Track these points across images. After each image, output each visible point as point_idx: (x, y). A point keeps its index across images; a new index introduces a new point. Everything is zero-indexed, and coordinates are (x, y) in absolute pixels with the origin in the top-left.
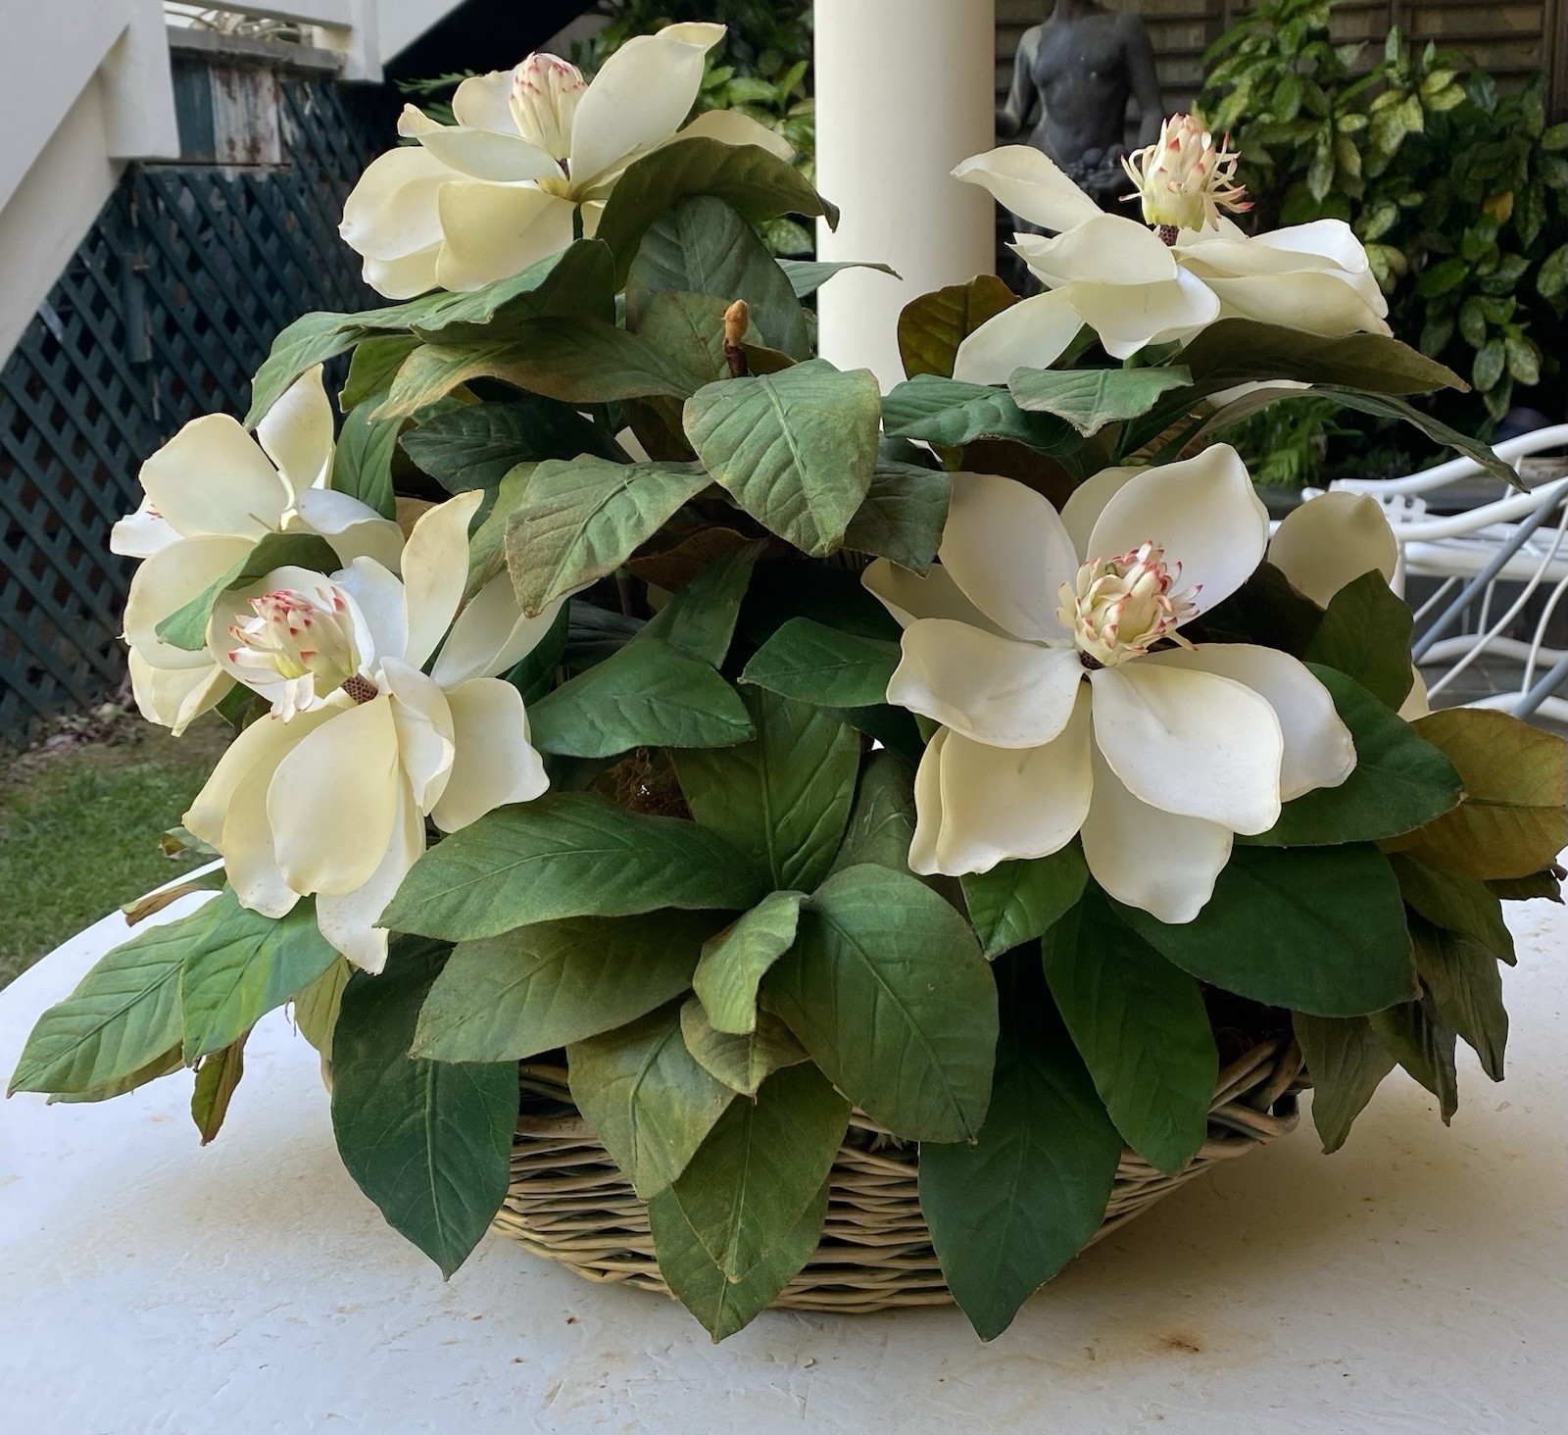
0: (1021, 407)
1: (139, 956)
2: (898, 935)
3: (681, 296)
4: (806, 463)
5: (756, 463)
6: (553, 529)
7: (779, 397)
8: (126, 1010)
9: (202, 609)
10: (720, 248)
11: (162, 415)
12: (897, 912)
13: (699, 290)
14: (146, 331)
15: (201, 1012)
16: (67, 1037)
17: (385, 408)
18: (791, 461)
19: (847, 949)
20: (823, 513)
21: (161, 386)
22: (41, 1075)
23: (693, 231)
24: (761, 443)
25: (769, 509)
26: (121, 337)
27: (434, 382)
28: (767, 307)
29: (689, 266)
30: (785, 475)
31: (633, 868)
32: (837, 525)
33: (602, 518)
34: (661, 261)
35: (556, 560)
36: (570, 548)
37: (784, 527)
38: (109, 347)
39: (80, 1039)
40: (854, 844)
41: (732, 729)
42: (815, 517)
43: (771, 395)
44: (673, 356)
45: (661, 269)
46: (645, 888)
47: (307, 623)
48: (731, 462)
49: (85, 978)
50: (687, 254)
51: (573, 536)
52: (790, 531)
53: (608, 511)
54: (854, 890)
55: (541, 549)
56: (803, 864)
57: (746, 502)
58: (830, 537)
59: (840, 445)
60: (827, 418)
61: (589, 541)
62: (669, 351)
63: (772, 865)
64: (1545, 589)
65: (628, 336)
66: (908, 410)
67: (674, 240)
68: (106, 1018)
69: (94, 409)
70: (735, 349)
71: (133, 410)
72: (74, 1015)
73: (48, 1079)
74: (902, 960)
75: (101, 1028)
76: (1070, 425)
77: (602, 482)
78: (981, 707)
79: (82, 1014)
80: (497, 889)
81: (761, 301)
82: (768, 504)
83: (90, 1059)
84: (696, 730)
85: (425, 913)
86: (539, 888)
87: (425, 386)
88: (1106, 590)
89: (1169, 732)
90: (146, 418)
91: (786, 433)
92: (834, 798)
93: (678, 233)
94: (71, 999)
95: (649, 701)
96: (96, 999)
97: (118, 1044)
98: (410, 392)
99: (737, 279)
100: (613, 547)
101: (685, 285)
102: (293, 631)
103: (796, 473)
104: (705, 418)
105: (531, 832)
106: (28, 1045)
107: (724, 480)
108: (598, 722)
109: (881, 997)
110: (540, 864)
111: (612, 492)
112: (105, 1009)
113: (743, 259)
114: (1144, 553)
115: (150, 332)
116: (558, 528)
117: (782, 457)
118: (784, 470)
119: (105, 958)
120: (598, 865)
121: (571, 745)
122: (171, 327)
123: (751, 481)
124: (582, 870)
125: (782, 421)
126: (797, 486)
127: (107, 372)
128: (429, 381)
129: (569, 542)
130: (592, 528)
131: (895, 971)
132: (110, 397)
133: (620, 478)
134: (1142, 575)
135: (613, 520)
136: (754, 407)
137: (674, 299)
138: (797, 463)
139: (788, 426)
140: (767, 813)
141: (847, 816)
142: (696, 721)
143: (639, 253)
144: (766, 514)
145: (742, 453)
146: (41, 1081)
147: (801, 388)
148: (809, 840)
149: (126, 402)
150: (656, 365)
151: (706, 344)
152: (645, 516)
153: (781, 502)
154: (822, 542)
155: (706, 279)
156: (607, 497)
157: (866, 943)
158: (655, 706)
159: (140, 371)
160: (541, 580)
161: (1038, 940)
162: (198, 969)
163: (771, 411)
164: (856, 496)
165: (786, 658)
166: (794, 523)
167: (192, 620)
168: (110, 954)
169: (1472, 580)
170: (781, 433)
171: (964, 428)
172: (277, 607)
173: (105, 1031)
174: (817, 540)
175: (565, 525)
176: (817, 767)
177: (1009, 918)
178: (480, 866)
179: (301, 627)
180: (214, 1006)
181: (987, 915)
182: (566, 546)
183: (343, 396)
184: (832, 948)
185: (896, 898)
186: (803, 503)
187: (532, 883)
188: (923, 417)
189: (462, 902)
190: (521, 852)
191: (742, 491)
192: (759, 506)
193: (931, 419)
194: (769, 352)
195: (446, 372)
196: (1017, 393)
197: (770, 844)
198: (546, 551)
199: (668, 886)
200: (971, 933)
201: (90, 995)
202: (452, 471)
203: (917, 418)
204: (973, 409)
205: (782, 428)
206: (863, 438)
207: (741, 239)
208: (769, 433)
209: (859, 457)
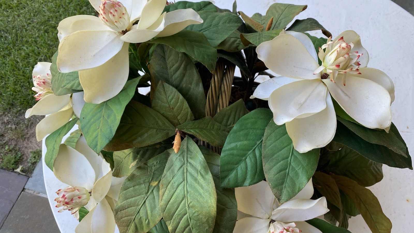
4: (193, 228)
5: (179, 223)
6: (126, 216)
18: (189, 225)
23: (168, 53)
24: (180, 216)
30: (187, 229)
33: (139, 216)
36: (131, 224)
48: (172, 221)
50: (167, 62)
51: (131, 221)
53: (141, 213)
60: (200, 214)
61: (136, 224)
93: (164, 53)
99: (183, 76)
100: (142, 228)
103: (190, 229)
104: (166, 195)
111: (142, 204)
113: (185, 68)
116: (128, 216)
117: (186, 224)
123: (177, 230)
125: (187, 208)
129: (131, 222)
130: (136, 220)
133: (144, 194)
135: (142, 218)
137: (164, 87)
139: (189, 212)
145: (175, 218)
151: (173, 110)
152: (150, 221)
156: (141, 206)
160: (125, 230)
163: (184, 200)
170: (187, 213)
198: (125, 224)
205: (187, 212)
206: (210, 222)
207: (184, 62)
208: (183, 213)
209: (209, 228)
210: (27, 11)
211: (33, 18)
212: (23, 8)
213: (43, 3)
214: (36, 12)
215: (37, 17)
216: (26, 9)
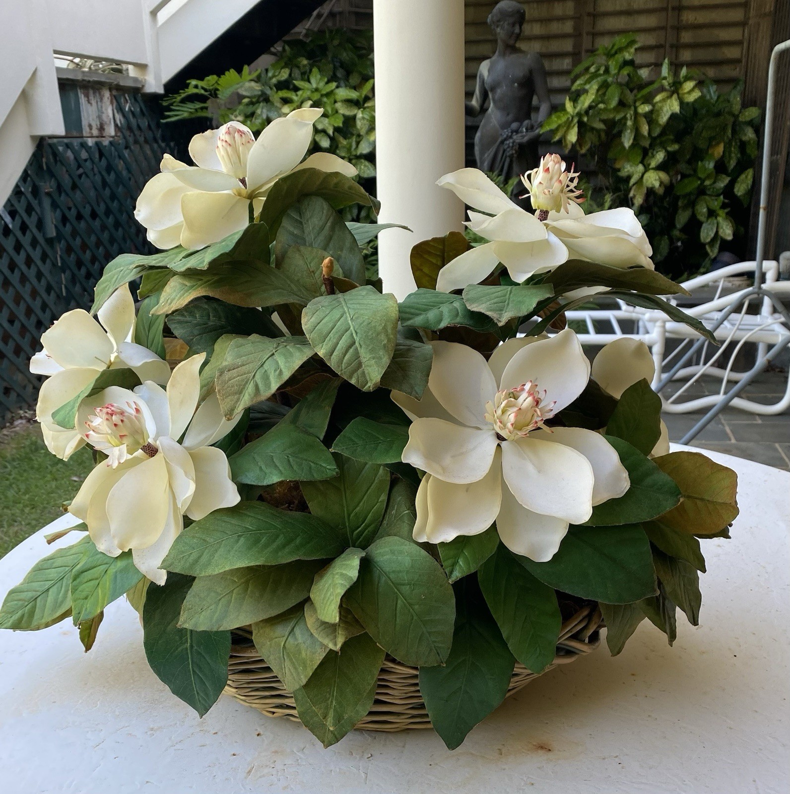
0: (469, 308)
1: (53, 563)
2: (408, 572)
3: (302, 248)
4: (361, 344)
5: (337, 344)
6: (239, 376)
7: (349, 308)
8: (48, 590)
9: (73, 408)
10: (321, 223)
11: (62, 264)
12: (407, 561)
13: (311, 245)
14: (53, 223)
15: (80, 601)
16: (21, 603)
17: (157, 309)
18: (354, 343)
19: (383, 579)
20: (370, 369)
21: (61, 249)
22: (9, 621)
23: (308, 214)
24: (339, 333)
25: (343, 368)
26: (40, 225)
27: (181, 296)
28: (344, 254)
29: (306, 232)
30: (351, 350)
31: (281, 540)
32: (377, 376)
33: (262, 370)
34: (292, 229)
35: (240, 392)
36: (247, 386)
37: (351, 377)
38: (35, 230)
39: (27, 603)
40: (387, 524)
41: (328, 471)
42: (366, 372)
43: (344, 307)
44: (298, 280)
45: (292, 234)
46: (287, 550)
47: (122, 421)
48: (325, 343)
49: (28, 574)
50: (305, 226)
51: (249, 379)
52: (354, 379)
53: (266, 366)
54: (387, 549)
55: (232, 387)
56: (363, 533)
57: (332, 363)
58: (374, 382)
59: (378, 334)
60: (372, 321)
61: (256, 383)
62: (296, 278)
63: (348, 533)
65: (276, 271)
66: (413, 311)
67: (299, 219)
68: (39, 594)
69: (29, 261)
70: (328, 279)
71: (48, 261)
72: (23, 592)
73: (13, 623)
74: (409, 584)
75: (36, 598)
76: (492, 319)
77: (262, 351)
78: (447, 460)
79: (27, 591)
80: (216, 551)
81: (342, 250)
82: (343, 365)
83: (32, 613)
84: (310, 472)
85: (182, 562)
86: (236, 551)
87: (177, 298)
88: (509, 406)
89: (539, 472)
90: (54, 265)
91: (352, 328)
92: (378, 502)
93: (301, 214)
94: (22, 584)
95: (288, 457)
96: (33, 584)
97: (45, 606)
98: (169, 301)
99: (330, 238)
100: (268, 385)
101: (304, 244)
102: (116, 425)
103: (357, 349)
104: (313, 319)
105: (233, 522)
106: (3, 606)
107: (321, 353)
108: (263, 467)
109: (399, 602)
110: (236, 538)
111: (267, 357)
112: (38, 589)
113: (333, 229)
114: (528, 386)
115: (54, 223)
116: (241, 375)
117: (350, 341)
118: (351, 348)
119: (37, 564)
120: (264, 539)
121: (250, 479)
122: (64, 220)
123: (335, 354)
124: (257, 541)
125: (350, 322)
126: (357, 356)
127: (34, 243)
128: (178, 296)
129: (246, 383)
130: (258, 376)
131: (406, 589)
132: (36, 255)
133: (271, 349)
134: (526, 398)
135: (268, 372)
136: (336, 314)
137: (299, 251)
138: (357, 344)
139: (352, 325)
140: (345, 510)
141: (384, 510)
142: (310, 468)
143: (282, 225)
144: (342, 370)
145: (330, 339)
146: (9, 624)
147: (359, 304)
148: (366, 522)
149: (44, 257)
150: (289, 286)
151: (314, 274)
152: (283, 370)
153: (349, 364)
154: (369, 384)
155: (314, 240)
156: (265, 359)
157: (392, 576)
158: (291, 459)
159: (50, 242)
160: (233, 402)
161: (475, 573)
162: (78, 580)
163: (345, 316)
164: (386, 361)
165: (353, 438)
166: (355, 375)
167: (68, 414)
168: (39, 562)
170: (349, 328)
171: (440, 320)
172: (107, 413)
173: (39, 599)
174: (367, 383)
175: (245, 374)
176: (370, 486)
177: (461, 563)
178: (208, 539)
179: (120, 423)
180: (86, 598)
181: (450, 562)
182: (245, 385)
183: (139, 292)
184: (376, 579)
185: (406, 554)
186: (360, 365)
187: (232, 548)
188: (420, 314)
189: (199, 557)
190: (227, 532)
191: (330, 358)
192: (339, 366)
193: (424, 315)
194: (345, 280)
195: (187, 291)
196: (468, 300)
197: (347, 524)
198: (236, 387)
199: (298, 548)
200: (442, 570)
201: (31, 582)
202: (191, 338)
203: (418, 315)
204: (445, 309)
205: (350, 326)
206: (389, 331)
207: (331, 218)
208: (344, 328)
209: (388, 341)
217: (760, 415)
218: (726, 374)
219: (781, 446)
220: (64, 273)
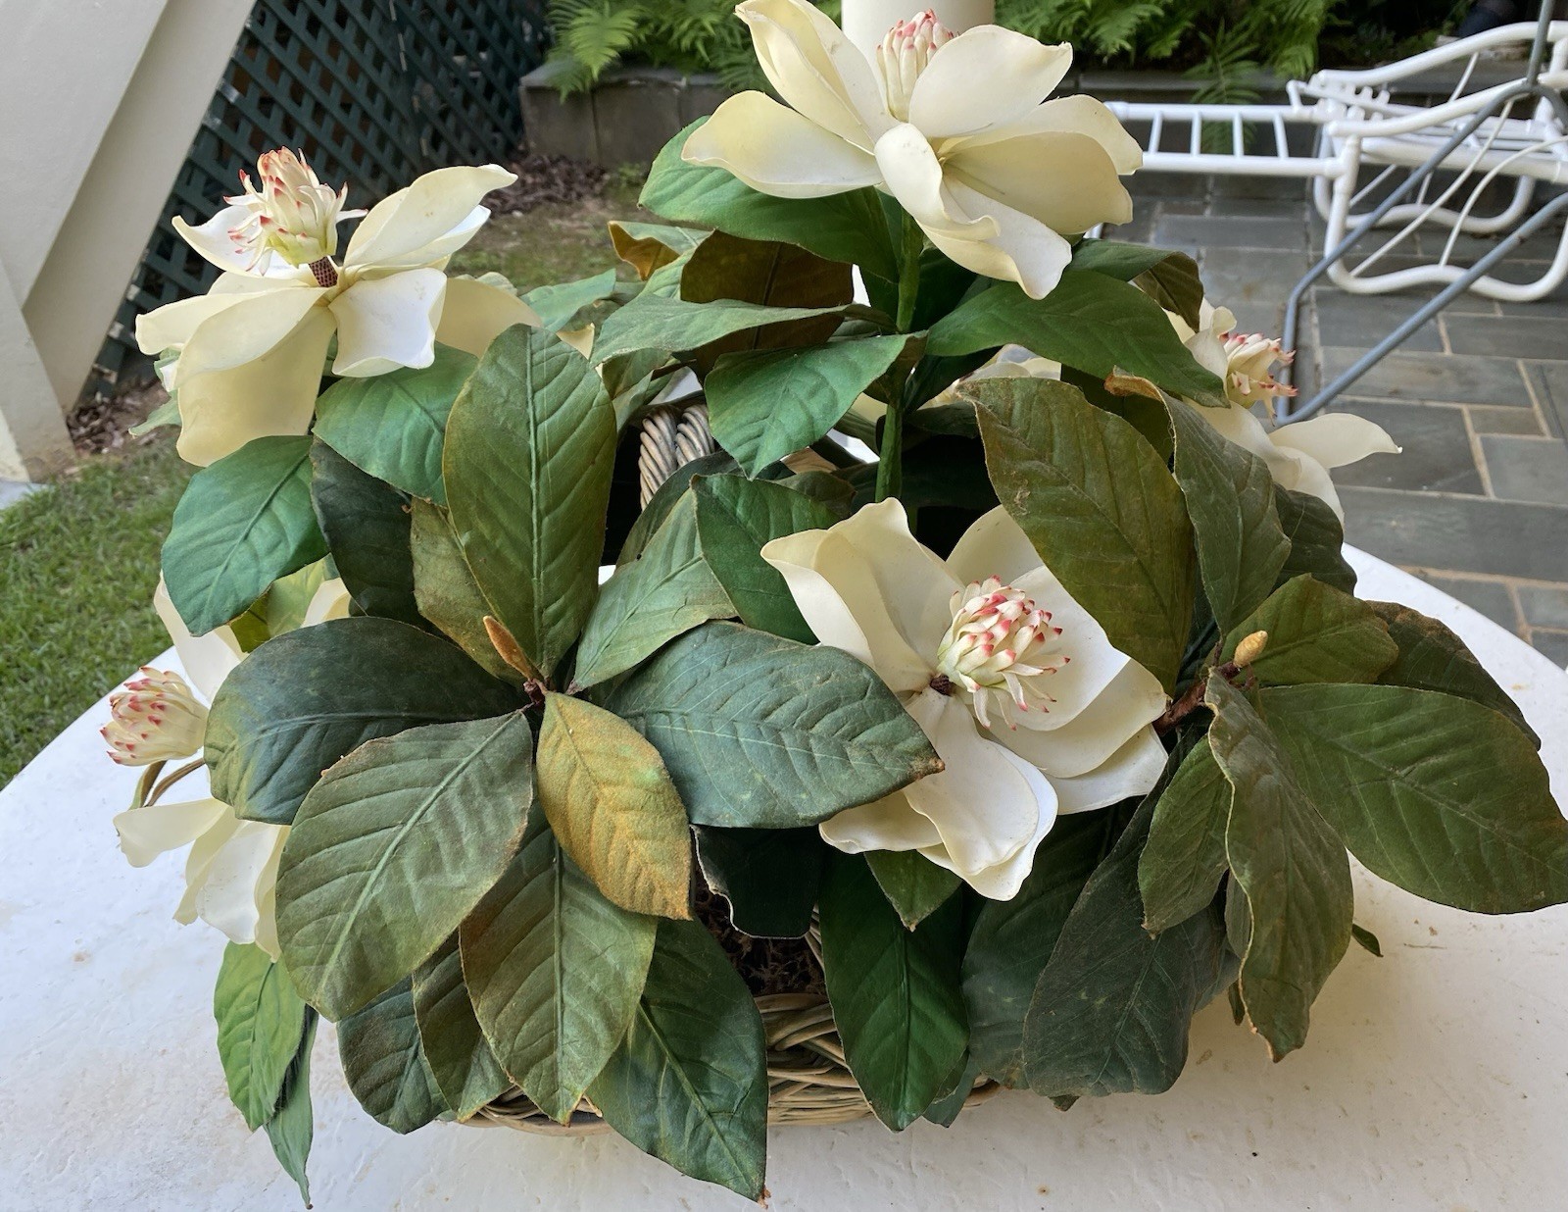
11: (397, 17)
64: (1476, 177)
71: (375, 13)
90: (386, 18)
149: (368, 7)
169: (1418, 168)
210: (30, 690)
211: (48, 711)
212: (20, 681)
213: (99, 665)
214: (65, 692)
215: (65, 708)
216: (32, 683)
217: (1503, 302)
218: (1461, 221)
219: (1526, 365)
220: (403, 33)
